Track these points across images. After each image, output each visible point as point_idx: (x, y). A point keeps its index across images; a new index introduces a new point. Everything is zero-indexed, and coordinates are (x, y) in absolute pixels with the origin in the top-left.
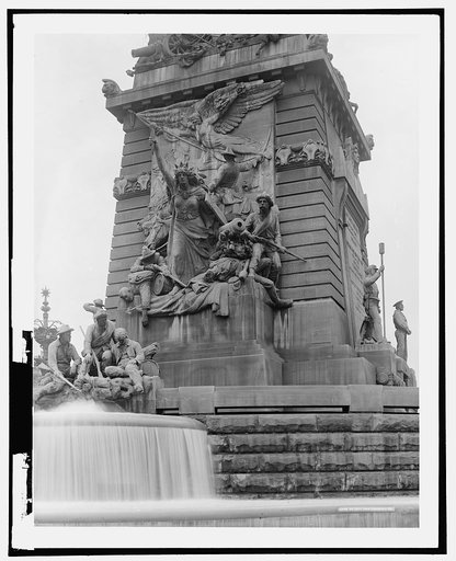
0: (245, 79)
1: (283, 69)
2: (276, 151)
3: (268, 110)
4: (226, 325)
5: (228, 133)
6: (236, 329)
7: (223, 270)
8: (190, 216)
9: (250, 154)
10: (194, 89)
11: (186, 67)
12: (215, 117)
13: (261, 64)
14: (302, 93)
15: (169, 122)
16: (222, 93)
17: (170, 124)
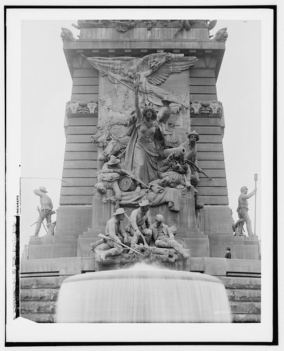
0: (171, 51)
1: (197, 50)
2: (191, 103)
3: (186, 75)
4: (177, 217)
5: (157, 85)
6: (184, 221)
7: (173, 179)
8: (150, 140)
9: (174, 102)
10: (133, 50)
11: (122, 32)
12: (149, 72)
13: (183, 43)
14: (207, 68)
15: (113, 69)
16: (155, 57)
17: (113, 70)
